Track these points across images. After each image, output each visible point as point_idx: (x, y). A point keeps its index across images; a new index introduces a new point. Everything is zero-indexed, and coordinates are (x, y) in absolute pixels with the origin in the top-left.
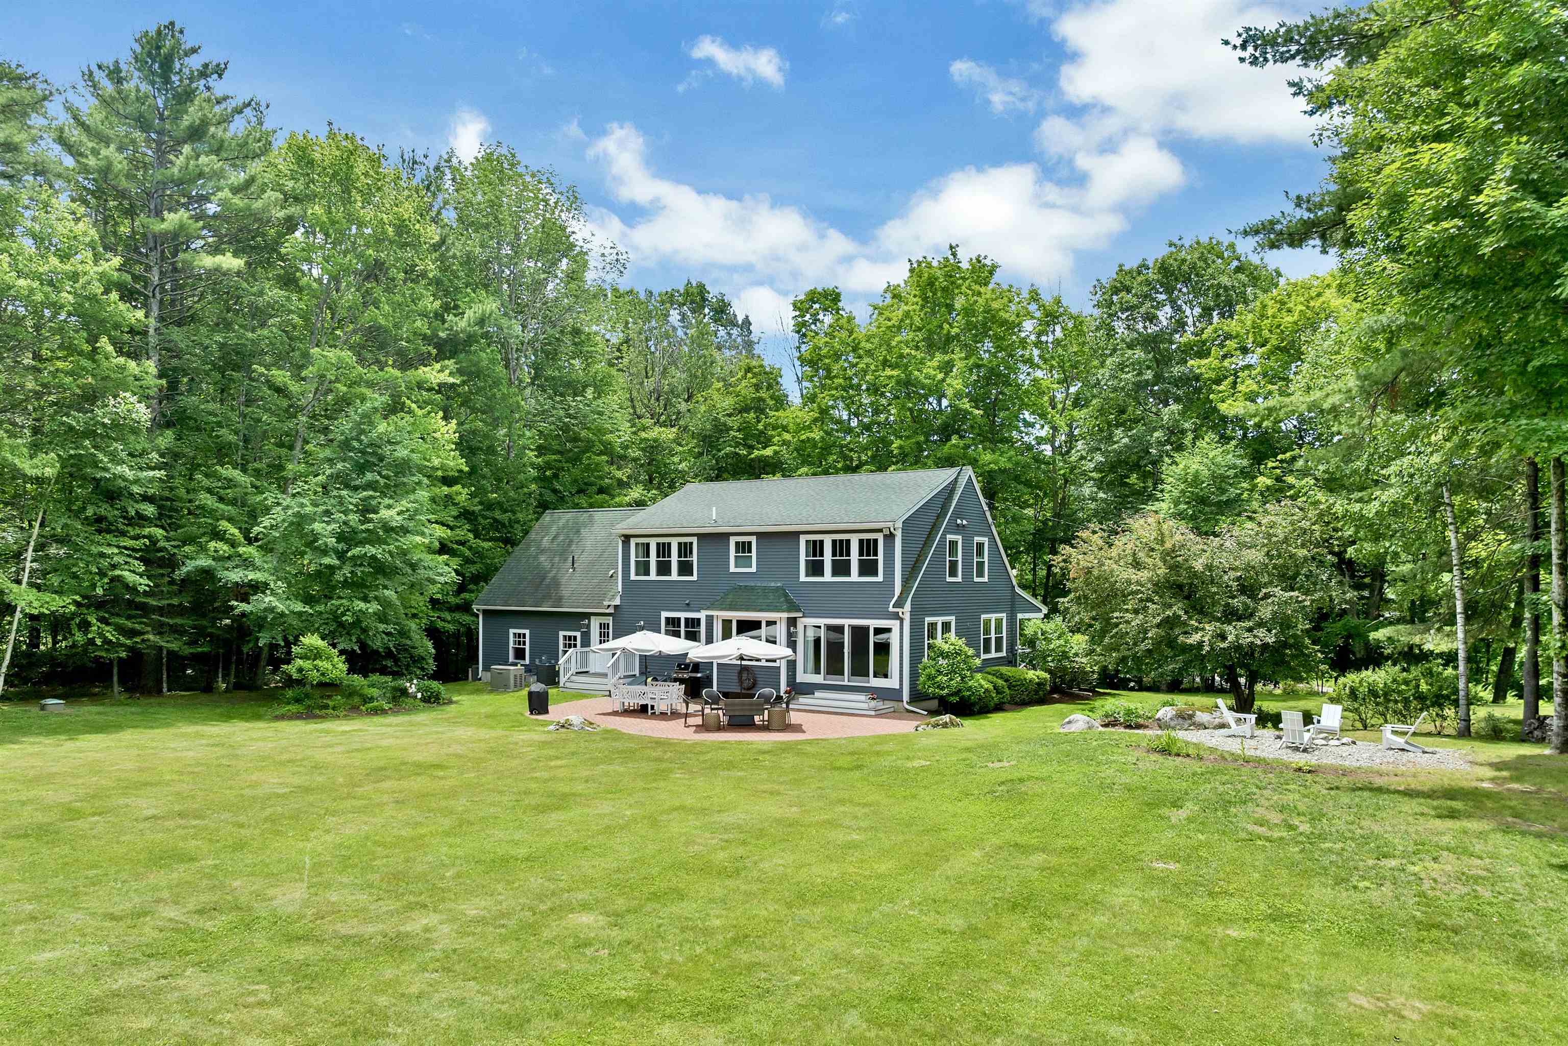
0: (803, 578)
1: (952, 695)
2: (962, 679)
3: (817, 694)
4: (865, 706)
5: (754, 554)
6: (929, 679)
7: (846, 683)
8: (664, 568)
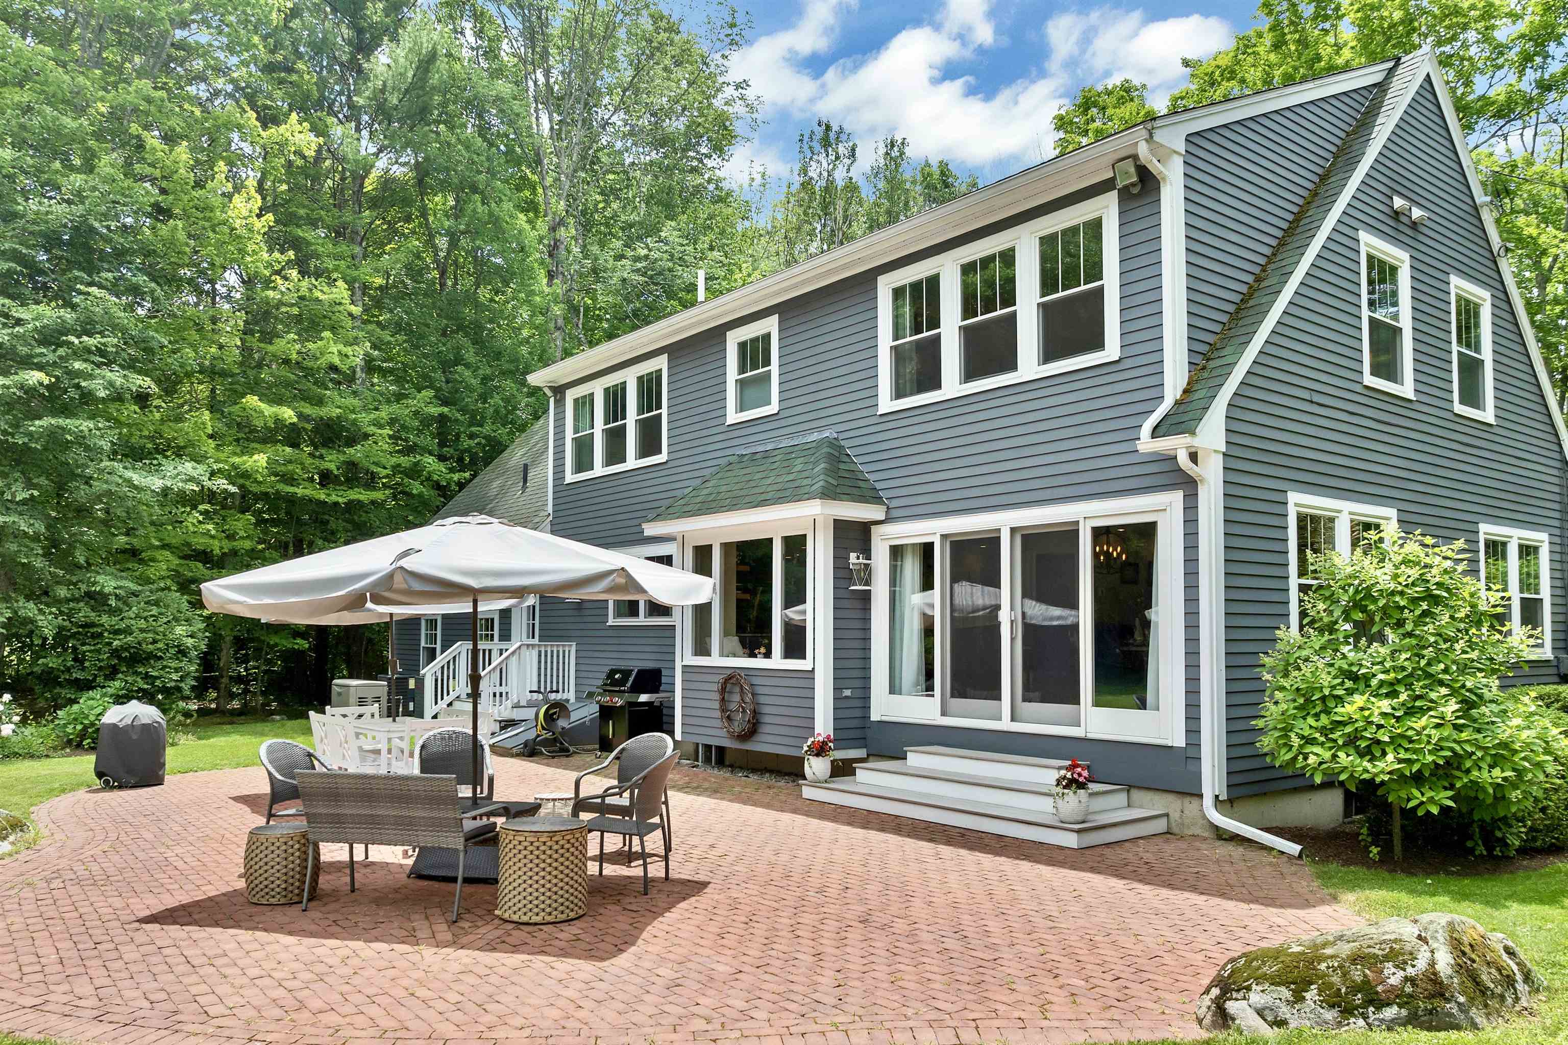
0: (886, 403)
1: (1418, 779)
2: (1468, 705)
3: (916, 759)
4: (1042, 807)
5: (774, 368)
6: (1304, 709)
7: (1005, 724)
8: (615, 453)
